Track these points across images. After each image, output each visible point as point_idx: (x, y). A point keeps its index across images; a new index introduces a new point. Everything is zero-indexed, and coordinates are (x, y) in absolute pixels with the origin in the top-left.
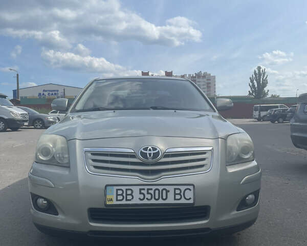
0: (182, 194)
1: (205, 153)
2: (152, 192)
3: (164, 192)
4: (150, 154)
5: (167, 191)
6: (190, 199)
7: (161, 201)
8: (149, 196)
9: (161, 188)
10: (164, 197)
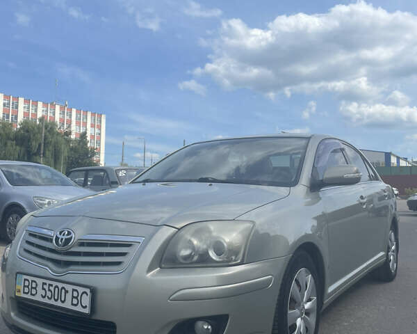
0: (79, 298)
1: (130, 245)
2: (52, 289)
3: (63, 291)
4: (62, 239)
5: (66, 292)
6: (86, 307)
7: (59, 304)
8: (49, 294)
9: (61, 286)
10: (63, 299)
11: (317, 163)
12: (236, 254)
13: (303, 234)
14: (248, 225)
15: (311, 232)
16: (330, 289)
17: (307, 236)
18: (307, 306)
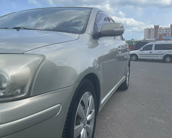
11: (97, 22)
12: (23, 88)
13: (87, 67)
14: (37, 58)
15: (92, 66)
16: (102, 101)
17: (90, 68)
18: (89, 117)
